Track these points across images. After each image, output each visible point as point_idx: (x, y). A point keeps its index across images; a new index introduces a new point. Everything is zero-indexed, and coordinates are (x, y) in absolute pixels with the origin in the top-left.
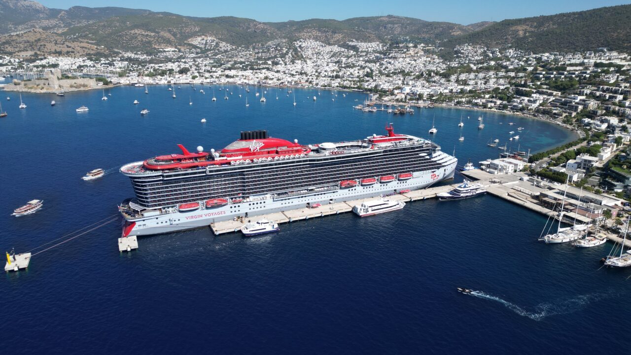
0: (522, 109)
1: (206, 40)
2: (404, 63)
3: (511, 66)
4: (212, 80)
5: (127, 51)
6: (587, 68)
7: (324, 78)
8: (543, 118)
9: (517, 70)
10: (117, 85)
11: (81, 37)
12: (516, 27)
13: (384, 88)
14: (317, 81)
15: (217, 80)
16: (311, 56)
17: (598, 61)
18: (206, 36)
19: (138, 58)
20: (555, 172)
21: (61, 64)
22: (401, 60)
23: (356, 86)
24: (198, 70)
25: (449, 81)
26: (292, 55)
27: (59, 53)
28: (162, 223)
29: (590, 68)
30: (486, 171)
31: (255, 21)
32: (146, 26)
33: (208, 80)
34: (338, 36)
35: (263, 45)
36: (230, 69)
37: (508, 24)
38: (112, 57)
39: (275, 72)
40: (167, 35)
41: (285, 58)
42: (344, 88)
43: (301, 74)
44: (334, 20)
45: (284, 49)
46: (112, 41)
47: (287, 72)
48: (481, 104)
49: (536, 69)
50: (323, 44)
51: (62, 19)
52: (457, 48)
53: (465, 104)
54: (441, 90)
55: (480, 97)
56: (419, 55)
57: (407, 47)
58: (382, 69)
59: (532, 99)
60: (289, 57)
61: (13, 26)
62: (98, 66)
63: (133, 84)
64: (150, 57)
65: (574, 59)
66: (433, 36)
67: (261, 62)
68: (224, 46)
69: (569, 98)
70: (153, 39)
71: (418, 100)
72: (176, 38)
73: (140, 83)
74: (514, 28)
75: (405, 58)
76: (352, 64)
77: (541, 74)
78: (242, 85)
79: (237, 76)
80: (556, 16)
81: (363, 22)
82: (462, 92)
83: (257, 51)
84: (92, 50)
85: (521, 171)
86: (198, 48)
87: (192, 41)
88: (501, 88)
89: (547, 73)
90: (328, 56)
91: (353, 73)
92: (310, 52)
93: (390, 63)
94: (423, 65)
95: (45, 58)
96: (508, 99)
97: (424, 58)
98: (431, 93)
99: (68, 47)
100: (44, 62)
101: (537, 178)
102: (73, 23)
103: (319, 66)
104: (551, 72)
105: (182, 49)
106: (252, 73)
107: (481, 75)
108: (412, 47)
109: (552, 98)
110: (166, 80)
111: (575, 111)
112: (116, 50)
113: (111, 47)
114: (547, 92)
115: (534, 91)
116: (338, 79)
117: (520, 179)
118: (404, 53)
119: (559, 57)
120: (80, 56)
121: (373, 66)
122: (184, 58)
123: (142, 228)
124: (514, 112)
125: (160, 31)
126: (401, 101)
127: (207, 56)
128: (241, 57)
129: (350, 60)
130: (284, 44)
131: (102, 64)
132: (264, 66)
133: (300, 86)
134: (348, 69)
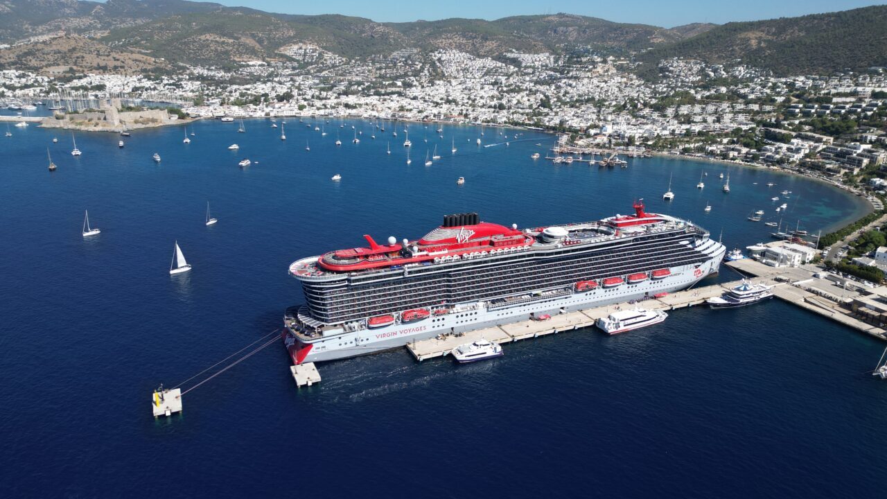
0: (780, 162)
1: (305, 50)
2: (591, 86)
3: (751, 95)
4: (328, 111)
5: (195, 66)
6: (861, 100)
7: (483, 110)
8: (813, 176)
9: (761, 101)
10: (197, 119)
11: (130, 44)
12: (746, 33)
13: (574, 125)
14: (475, 114)
15: (333, 111)
16: (455, 73)
17: (878, 90)
18: (305, 43)
19: (213, 76)
20: (862, 266)
21: (108, 84)
22: (586, 81)
23: (532, 122)
24: (303, 95)
25: (665, 116)
26: (429, 72)
27: (103, 69)
28: (346, 344)
29: (867, 100)
30: (762, 262)
31: (370, 21)
32: (220, 29)
33: (322, 112)
34: (491, 45)
35: (385, 57)
36: (346, 93)
37: (734, 29)
38: (177, 75)
39: (412, 99)
40: (250, 42)
41: (421, 78)
42: (516, 125)
43: (448, 102)
44: (482, 21)
45: (417, 63)
46: (175, 51)
47: (427, 98)
48: (719, 152)
49: (788, 101)
50: (472, 57)
51: (97, 17)
52: (663, 63)
53: (695, 152)
54: (657, 130)
55: (714, 142)
56: (610, 73)
57: (594, 62)
58: (561, 95)
59: (792, 147)
60: (425, 75)
61: (30, 27)
62: (161, 87)
63: (219, 118)
64: (229, 75)
65: (841, 85)
66: (624, 44)
67: (387, 83)
68: (331, 58)
69: (847, 147)
70: (231, 48)
71: (628, 145)
72: (261, 46)
73: (228, 116)
74: (743, 36)
75: (591, 78)
76: (516, 86)
77: (797, 107)
78: (369, 118)
79: (360, 105)
80: (803, 18)
81: (523, 23)
82: (688, 133)
83: (378, 65)
84: (149, 64)
85: (811, 262)
86: (294, 60)
87: (285, 50)
88: (743, 129)
89: (805, 106)
90: (479, 74)
91: (521, 101)
92: (453, 68)
93: (570, 85)
94: (617, 89)
95: (85, 76)
96: (756, 145)
97: (618, 79)
98: (645, 135)
99: (116, 59)
100: (84, 82)
101: (838, 273)
102: (114, 23)
103: (470, 90)
104: (810, 104)
105: (272, 62)
106: (379, 101)
107: (711, 108)
108: (600, 62)
109: (821, 147)
110: (263, 111)
111: (858, 166)
112: (181, 64)
113: (174, 59)
114: (814, 137)
115: (794, 134)
116: (504, 111)
117: (814, 276)
118: (590, 71)
119: (820, 82)
120: (133, 72)
121: (547, 90)
122: (276, 76)
123: (320, 351)
124: (768, 166)
125: (240, 36)
126: (604, 146)
127: (308, 73)
128: (357, 75)
129: (511, 80)
130: (417, 56)
131: (165, 85)
132: (394, 89)
133: (451, 121)
134: (513, 95)
